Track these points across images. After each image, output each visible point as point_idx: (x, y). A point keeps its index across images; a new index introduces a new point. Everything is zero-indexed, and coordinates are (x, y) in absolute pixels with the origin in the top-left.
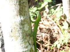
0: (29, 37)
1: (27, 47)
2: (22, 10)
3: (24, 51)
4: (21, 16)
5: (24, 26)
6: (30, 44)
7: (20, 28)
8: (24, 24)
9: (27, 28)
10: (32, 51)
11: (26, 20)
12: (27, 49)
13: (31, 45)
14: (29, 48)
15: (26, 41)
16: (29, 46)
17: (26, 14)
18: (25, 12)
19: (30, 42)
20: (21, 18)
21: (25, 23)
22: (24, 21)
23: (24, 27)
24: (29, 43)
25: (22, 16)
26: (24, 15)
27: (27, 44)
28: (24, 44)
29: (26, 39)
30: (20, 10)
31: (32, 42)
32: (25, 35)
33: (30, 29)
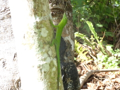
0: (48, 46)
1: (45, 60)
2: (38, 8)
3: (41, 64)
4: (36, 16)
5: (40, 30)
6: (49, 56)
7: (35, 33)
8: (41, 27)
9: (45, 32)
10: (53, 65)
11: (44, 22)
12: (44, 62)
13: (51, 58)
14: (49, 60)
15: (44, 50)
16: (48, 58)
17: (43, 14)
18: (42, 11)
19: (50, 53)
20: (36, 18)
21: (43, 26)
22: (41, 23)
23: (40, 32)
24: (48, 54)
25: (38, 16)
26: (41, 15)
27: (46, 55)
28: (40, 55)
29: (43, 48)
30: (35, 9)
31: (52, 54)
32: (42, 43)
33: (50, 36)
